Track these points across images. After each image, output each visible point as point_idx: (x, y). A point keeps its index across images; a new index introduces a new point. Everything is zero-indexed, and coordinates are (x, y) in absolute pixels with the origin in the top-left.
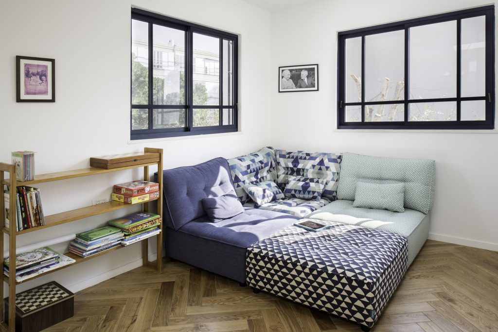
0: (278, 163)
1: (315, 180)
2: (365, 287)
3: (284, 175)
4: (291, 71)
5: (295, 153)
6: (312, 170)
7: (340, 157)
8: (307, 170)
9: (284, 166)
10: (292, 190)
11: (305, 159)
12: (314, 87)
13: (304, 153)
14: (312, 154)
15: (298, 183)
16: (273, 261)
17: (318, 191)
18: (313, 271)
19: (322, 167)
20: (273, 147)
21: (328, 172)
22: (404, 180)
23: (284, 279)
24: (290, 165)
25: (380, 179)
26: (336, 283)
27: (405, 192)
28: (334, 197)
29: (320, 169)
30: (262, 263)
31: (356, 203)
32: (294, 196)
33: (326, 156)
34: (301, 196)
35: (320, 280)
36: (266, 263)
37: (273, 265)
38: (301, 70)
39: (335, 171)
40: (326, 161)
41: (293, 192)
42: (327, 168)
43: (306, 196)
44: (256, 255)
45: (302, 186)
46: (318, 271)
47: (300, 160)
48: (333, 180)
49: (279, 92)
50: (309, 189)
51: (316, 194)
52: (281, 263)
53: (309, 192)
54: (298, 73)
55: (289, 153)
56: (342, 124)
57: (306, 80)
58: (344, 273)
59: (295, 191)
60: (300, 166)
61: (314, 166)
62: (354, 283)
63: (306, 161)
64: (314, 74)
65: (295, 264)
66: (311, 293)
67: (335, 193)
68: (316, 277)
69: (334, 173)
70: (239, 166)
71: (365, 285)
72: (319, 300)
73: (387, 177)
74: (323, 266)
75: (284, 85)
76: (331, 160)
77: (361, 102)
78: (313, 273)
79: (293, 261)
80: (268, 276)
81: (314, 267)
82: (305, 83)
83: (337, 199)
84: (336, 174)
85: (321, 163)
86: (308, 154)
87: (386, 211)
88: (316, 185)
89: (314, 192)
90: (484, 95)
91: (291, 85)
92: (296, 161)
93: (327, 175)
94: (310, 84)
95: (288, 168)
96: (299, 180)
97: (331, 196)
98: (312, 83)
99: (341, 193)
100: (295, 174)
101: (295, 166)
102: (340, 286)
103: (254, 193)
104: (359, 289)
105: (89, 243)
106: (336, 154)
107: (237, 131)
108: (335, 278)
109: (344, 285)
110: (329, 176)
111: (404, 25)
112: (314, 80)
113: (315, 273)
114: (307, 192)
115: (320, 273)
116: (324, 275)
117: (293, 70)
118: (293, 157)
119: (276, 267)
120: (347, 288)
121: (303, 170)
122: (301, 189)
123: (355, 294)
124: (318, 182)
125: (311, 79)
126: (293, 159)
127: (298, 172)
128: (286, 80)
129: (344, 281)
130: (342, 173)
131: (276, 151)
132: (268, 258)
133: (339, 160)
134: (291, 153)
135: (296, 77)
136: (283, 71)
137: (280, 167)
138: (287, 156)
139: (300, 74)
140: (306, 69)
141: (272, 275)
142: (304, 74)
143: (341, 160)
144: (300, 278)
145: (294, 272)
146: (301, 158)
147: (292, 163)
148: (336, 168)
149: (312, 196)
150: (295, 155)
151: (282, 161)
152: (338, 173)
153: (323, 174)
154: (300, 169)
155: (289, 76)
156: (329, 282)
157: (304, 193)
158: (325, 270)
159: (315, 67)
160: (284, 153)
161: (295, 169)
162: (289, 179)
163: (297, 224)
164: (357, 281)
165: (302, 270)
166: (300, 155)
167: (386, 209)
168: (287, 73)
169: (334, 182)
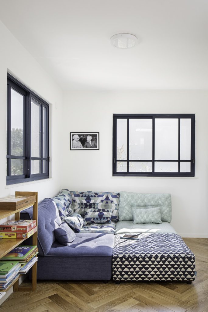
0: (74, 201)
1: (106, 210)
2: (192, 260)
3: (79, 209)
4: (79, 136)
5: (86, 193)
6: (101, 204)
7: (118, 194)
8: (97, 204)
9: (79, 202)
10: (91, 218)
11: (95, 196)
12: (96, 147)
13: (93, 193)
14: (99, 193)
15: (94, 213)
16: (135, 259)
17: (110, 217)
18: (162, 259)
19: (108, 201)
20: (69, 190)
21: (113, 204)
22: (157, 206)
23: (144, 269)
24: (84, 201)
25: (144, 206)
26: (176, 262)
27: (161, 212)
28: (117, 220)
29: (107, 203)
30: (126, 263)
31: (135, 221)
32: (93, 222)
33: (109, 194)
34: (99, 221)
35: (167, 263)
36: (130, 262)
37: (135, 262)
38: (87, 135)
39: (117, 203)
40: (110, 197)
41: (92, 220)
42: (112, 202)
43: (102, 221)
44: (121, 258)
45: (98, 215)
46: (165, 258)
47: (91, 198)
48: (116, 209)
49: (71, 150)
50: (103, 217)
51: (109, 219)
52: (141, 259)
53: (104, 218)
54: (85, 137)
55: (82, 193)
56: (115, 173)
57: (90, 142)
58: (179, 255)
59: (94, 218)
60: (92, 202)
61: (102, 201)
62: (186, 260)
63: (96, 198)
64: (96, 139)
65: (150, 258)
66: (161, 272)
67: (117, 217)
68: (164, 262)
69: (116, 205)
70: (60, 203)
71: (192, 259)
72: (166, 275)
73: (149, 204)
74: (167, 255)
75: (74, 145)
76: (113, 196)
77: (127, 159)
78: (163, 260)
79: (149, 256)
80: (132, 270)
81: (162, 257)
82: (90, 145)
83: (119, 221)
84: (117, 205)
85: (107, 198)
86: (96, 194)
87: (153, 224)
88: (107, 213)
89: (107, 218)
90: (190, 159)
91: (79, 145)
92: (88, 198)
93: (112, 206)
94: (93, 145)
95: (82, 204)
96: (95, 211)
97: (116, 219)
98: (95, 145)
99: (122, 217)
100: (88, 207)
101: (88, 202)
102: (179, 263)
103: (74, 222)
104: (189, 262)
105: (6, 275)
106: (116, 193)
107: (48, 178)
108: (176, 259)
109: (181, 262)
110: (113, 206)
111: (152, 117)
112: (96, 143)
113: (164, 259)
114: (102, 218)
115: (166, 259)
116: (169, 259)
117: (81, 135)
118: (85, 196)
119: (138, 263)
120: (183, 263)
121: (94, 204)
122: (98, 217)
123: (187, 265)
124: (108, 211)
125: (94, 142)
126: (86, 197)
127: (90, 206)
128: (75, 142)
129: (181, 260)
130: (121, 204)
131: (71, 192)
132: (131, 258)
133: (118, 196)
134: (83, 193)
135: (83, 140)
136: (73, 135)
137: (75, 203)
138: (81, 195)
139: (86, 138)
140: (90, 135)
141: (135, 268)
142: (89, 138)
143: (119, 196)
144: (154, 265)
145: (150, 263)
146: (92, 196)
147: (86, 200)
148: (117, 201)
149: (106, 221)
150: (87, 194)
151: (78, 200)
152: (118, 205)
153: (109, 206)
154: (92, 204)
155: (78, 139)
156: (172, 263)
157: (101, 219)
158: (169, 256)
159: (97, 134)
160: (77, 193)
161: (88, 204)
162: (87, 211)
163: (122, 237)
164: (188, 258)
165: (155, 260)
166: (90, 194)
167: (153, 223)
168: (77, 137)
169: (117, 210)
